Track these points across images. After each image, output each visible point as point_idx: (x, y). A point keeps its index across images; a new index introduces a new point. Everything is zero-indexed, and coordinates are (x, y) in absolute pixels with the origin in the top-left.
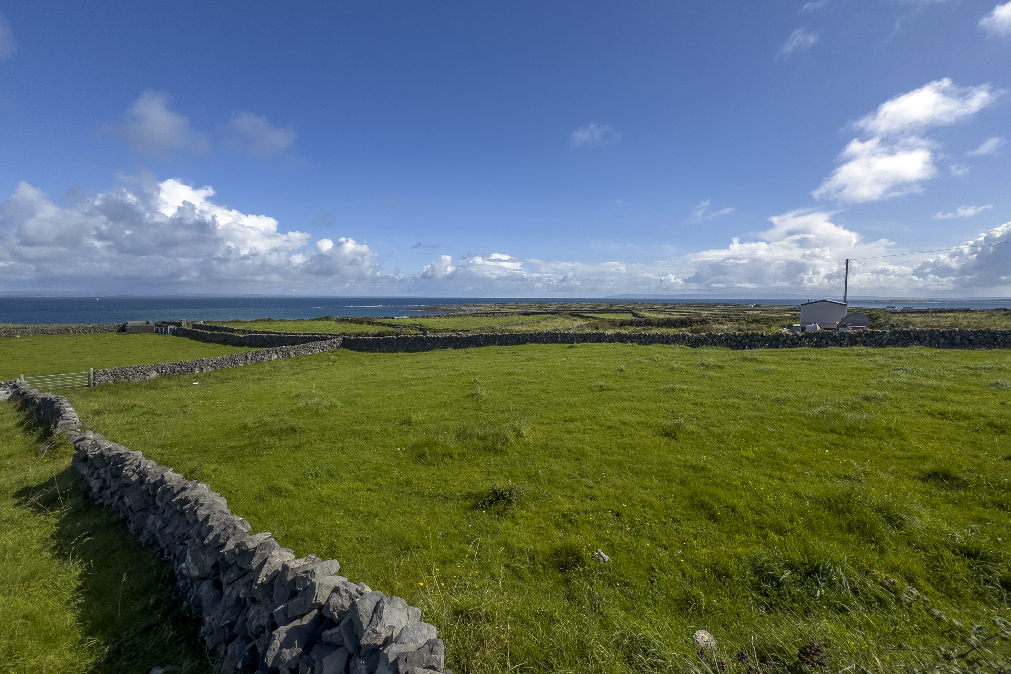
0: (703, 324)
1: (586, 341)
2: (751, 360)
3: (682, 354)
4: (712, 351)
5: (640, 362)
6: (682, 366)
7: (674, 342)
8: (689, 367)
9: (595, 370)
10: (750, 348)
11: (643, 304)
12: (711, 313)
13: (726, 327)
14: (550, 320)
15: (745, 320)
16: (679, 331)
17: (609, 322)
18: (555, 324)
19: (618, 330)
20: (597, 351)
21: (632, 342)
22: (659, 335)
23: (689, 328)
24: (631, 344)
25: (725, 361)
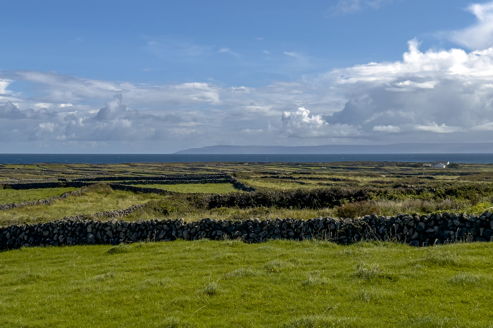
0: (359, 200)
1: (143, 238)
2: (443, 264)
3: (324, 257)
4: (376, 249)
5: (247, 275)
6: (325, 279)
7: (308, 235)
8: (336, 280)
9: (162, 295)
10: (442, 242)
11: (253, 164)
12: (374, 179)
13: (400, 205)
14: (71, 198)
15: (432, 191)
16: (319, 214)
17: (189, 199)
18: (83, 206)
19: (206, 215)
20: (166, 257)
21: (232, 238)
22: (281, 223)
23: (335, 209)
24: (231, 242)
25: (399, 268)
